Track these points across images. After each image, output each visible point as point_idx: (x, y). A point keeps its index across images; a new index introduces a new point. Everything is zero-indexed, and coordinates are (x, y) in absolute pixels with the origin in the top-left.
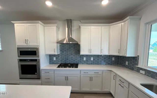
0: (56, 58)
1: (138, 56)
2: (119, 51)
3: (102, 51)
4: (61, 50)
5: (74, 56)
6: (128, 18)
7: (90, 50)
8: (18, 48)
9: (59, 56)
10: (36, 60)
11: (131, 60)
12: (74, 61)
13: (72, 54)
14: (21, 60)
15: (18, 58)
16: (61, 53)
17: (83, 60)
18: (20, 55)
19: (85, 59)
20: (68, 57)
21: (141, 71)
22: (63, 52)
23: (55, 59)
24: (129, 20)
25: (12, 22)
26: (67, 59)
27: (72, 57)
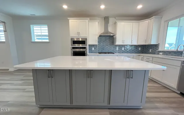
0: (95, 48)
1: (159, 44)
2: (146, 41)
3: (133, 42)
4: (98, 42)
5: (109, 46)
6: (154, 17)
7: (123, 41)
8: (71, 39)
9: (97, 47)
10: (85, 48)
11: (154, 48)
12: (109, 50)
13: (107, 45)
14: (73, 48)
15: (71, 46)
16: (99, 44)
17: (116, 50)
18: (73, 44)
19: (117, 49)
20: (104, 47)
21: (160, 53)
22: (100, 43)
23: (93, 49)
24: (154, 19)
25: (68, 18)
26: (104, 49)
27: (107, 48)
